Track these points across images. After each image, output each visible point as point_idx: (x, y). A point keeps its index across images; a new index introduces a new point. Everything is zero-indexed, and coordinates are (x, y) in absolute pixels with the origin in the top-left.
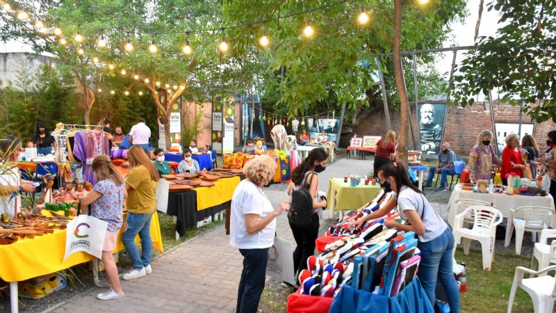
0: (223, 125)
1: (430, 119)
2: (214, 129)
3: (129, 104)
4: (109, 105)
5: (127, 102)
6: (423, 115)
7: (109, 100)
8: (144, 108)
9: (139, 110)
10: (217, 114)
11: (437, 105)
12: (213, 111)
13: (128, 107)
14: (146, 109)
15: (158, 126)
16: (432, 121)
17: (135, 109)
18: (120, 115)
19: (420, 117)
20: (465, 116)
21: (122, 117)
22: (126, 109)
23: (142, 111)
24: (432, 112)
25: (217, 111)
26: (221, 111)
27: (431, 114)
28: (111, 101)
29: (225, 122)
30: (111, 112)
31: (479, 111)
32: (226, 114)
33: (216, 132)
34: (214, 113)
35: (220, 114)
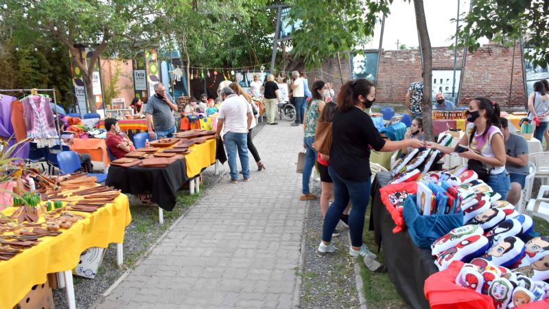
0: (147, 84)
1: (363, 69)
2: (137, 89)
3: (35, 63)
4: (9, 67)
5: (30, 61)
6: (356, 65)
7: (8, 61)
8: (52, 68)
9: (46, 71)
10: (139, 72)
11: (369, 54)
12: (134, 68)
13: (33, 67)
14: (55, 70)
15: (73, 87)
16: (364, 70)
17: (43, 70)
18: (24, 78)
19: (352, 68)
20: (392, 64)
21: (27, 79)
22: (31, 70)
23: (50, 71)
24: (365, 62)
25: (139, 68)
26: (144, 68)
27: (364, 64)
28: (11, 62)
29: (149, 80)
30: (12, 74)
31: (405, 59)
32: (150, 72)
33: (140, 92)
34: (136, 71)
35: (143, 71)
